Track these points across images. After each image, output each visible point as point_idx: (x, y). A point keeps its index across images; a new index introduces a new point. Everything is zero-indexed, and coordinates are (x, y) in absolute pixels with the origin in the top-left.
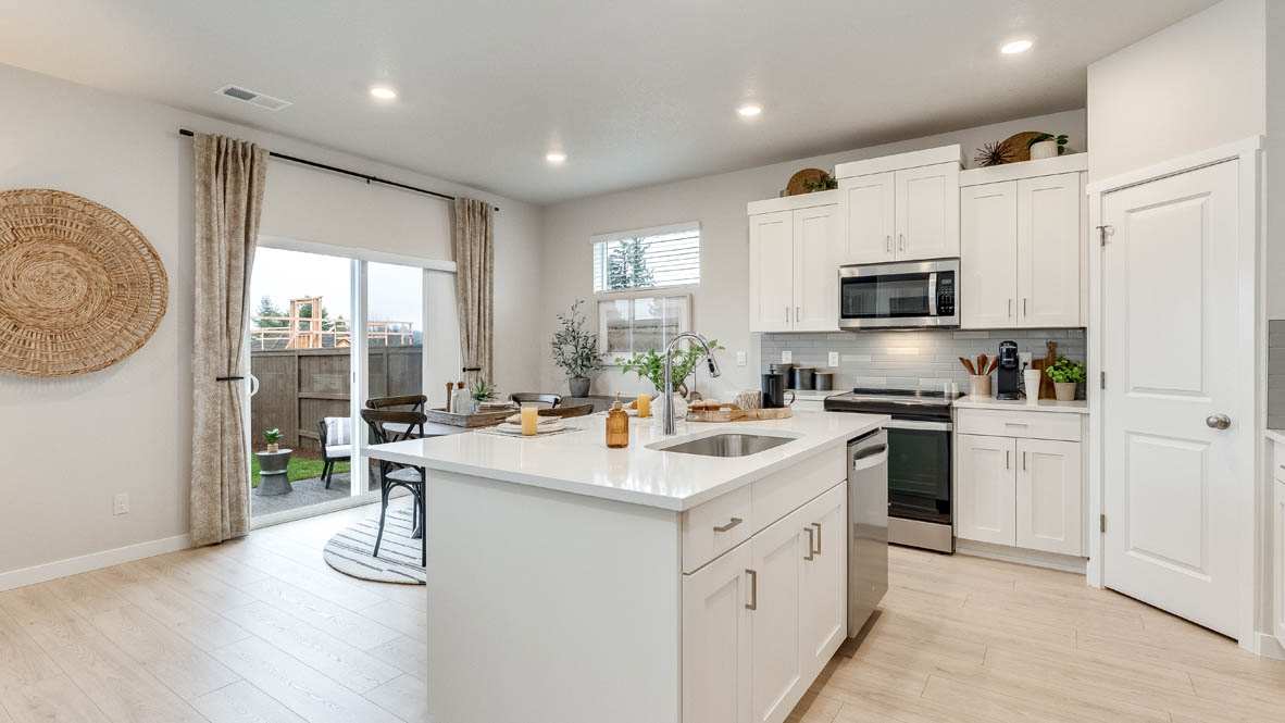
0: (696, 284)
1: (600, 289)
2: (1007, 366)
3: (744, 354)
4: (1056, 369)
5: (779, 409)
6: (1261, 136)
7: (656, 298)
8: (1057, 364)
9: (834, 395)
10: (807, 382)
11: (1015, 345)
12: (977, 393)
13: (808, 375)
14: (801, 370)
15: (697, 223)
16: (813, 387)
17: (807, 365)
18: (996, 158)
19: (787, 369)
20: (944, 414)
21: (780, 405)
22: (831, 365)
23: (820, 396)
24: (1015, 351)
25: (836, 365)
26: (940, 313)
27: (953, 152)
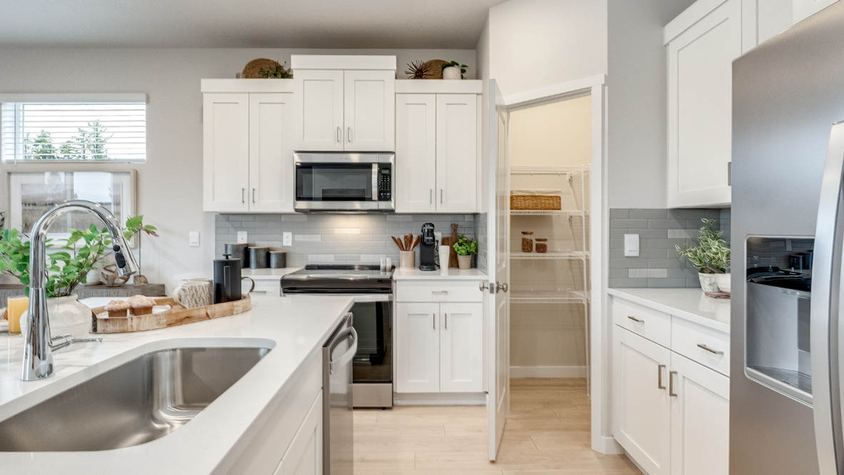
0: (144, 160)
1: (12, 158)
2: (427, 243)
3: (197, 234)
4: (460, 245)
5: (235, 303)
6: (605, 75)
7: (114, 173)
8: (460, 241)
9: (288, 272)
10: (263, 260)
11: (433, 226)
12: (406, 266)
13: (263, 254)
14: (257, 250)
15: (143, 96)
16: (268, 265)
17: (262, 243)
18: (420, 73)
19: (242, 249)
20: (385, 286)
21: (237, 297)
22: (284, 244)
23: (276, 275)
24: (432, 231)
25: (290, 244)
26: (380, 199)
27: (389, 62)
